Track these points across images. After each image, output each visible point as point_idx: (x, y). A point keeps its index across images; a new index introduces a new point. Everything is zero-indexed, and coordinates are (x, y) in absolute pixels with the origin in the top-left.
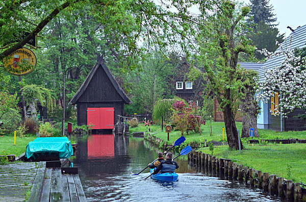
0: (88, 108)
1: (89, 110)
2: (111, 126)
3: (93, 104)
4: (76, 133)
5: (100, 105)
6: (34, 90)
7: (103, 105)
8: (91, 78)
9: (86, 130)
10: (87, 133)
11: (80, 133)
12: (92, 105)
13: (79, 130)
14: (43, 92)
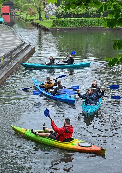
2: (9, 12)
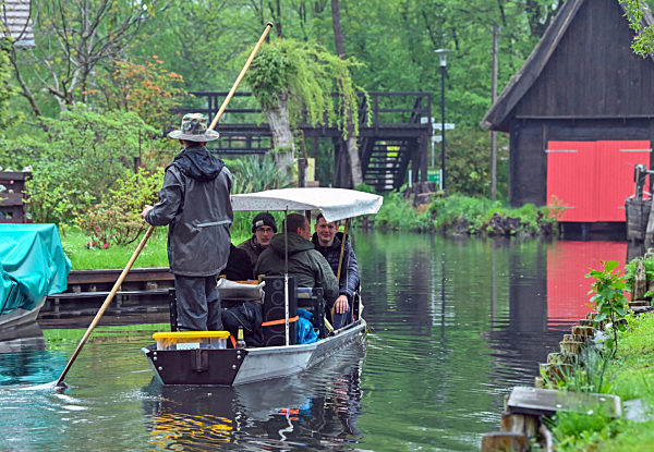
0: (550, 143)
1: (553, 149)
3: (570, 127)
4: (491, 234)
5: (596, 131)
6: (283, 59)
7: (605, 130)
8: (563, 28)
9: (534, 223)
10: (534, 234)
11: (508, 234)
12: (567, 131)
13: (505, 223)
14: (320, 68)
